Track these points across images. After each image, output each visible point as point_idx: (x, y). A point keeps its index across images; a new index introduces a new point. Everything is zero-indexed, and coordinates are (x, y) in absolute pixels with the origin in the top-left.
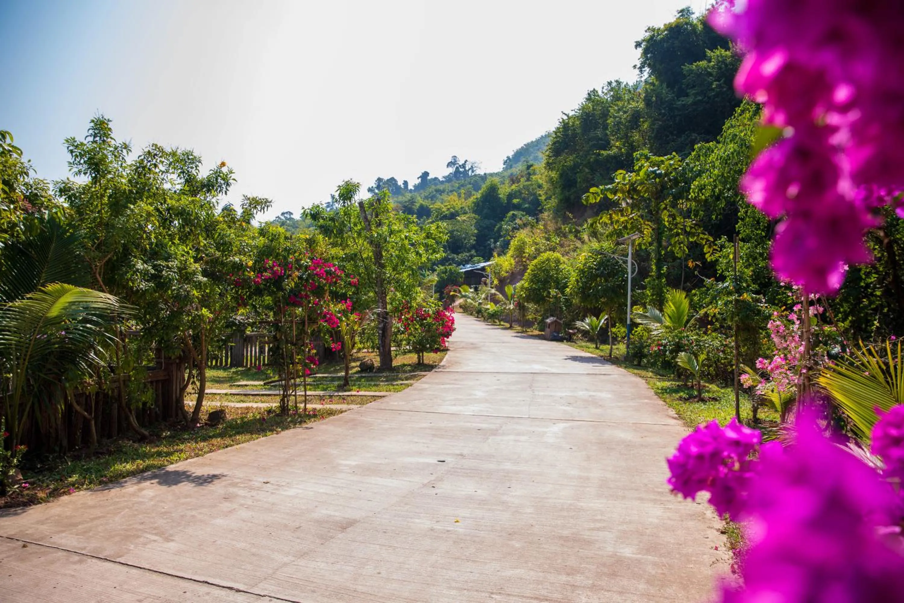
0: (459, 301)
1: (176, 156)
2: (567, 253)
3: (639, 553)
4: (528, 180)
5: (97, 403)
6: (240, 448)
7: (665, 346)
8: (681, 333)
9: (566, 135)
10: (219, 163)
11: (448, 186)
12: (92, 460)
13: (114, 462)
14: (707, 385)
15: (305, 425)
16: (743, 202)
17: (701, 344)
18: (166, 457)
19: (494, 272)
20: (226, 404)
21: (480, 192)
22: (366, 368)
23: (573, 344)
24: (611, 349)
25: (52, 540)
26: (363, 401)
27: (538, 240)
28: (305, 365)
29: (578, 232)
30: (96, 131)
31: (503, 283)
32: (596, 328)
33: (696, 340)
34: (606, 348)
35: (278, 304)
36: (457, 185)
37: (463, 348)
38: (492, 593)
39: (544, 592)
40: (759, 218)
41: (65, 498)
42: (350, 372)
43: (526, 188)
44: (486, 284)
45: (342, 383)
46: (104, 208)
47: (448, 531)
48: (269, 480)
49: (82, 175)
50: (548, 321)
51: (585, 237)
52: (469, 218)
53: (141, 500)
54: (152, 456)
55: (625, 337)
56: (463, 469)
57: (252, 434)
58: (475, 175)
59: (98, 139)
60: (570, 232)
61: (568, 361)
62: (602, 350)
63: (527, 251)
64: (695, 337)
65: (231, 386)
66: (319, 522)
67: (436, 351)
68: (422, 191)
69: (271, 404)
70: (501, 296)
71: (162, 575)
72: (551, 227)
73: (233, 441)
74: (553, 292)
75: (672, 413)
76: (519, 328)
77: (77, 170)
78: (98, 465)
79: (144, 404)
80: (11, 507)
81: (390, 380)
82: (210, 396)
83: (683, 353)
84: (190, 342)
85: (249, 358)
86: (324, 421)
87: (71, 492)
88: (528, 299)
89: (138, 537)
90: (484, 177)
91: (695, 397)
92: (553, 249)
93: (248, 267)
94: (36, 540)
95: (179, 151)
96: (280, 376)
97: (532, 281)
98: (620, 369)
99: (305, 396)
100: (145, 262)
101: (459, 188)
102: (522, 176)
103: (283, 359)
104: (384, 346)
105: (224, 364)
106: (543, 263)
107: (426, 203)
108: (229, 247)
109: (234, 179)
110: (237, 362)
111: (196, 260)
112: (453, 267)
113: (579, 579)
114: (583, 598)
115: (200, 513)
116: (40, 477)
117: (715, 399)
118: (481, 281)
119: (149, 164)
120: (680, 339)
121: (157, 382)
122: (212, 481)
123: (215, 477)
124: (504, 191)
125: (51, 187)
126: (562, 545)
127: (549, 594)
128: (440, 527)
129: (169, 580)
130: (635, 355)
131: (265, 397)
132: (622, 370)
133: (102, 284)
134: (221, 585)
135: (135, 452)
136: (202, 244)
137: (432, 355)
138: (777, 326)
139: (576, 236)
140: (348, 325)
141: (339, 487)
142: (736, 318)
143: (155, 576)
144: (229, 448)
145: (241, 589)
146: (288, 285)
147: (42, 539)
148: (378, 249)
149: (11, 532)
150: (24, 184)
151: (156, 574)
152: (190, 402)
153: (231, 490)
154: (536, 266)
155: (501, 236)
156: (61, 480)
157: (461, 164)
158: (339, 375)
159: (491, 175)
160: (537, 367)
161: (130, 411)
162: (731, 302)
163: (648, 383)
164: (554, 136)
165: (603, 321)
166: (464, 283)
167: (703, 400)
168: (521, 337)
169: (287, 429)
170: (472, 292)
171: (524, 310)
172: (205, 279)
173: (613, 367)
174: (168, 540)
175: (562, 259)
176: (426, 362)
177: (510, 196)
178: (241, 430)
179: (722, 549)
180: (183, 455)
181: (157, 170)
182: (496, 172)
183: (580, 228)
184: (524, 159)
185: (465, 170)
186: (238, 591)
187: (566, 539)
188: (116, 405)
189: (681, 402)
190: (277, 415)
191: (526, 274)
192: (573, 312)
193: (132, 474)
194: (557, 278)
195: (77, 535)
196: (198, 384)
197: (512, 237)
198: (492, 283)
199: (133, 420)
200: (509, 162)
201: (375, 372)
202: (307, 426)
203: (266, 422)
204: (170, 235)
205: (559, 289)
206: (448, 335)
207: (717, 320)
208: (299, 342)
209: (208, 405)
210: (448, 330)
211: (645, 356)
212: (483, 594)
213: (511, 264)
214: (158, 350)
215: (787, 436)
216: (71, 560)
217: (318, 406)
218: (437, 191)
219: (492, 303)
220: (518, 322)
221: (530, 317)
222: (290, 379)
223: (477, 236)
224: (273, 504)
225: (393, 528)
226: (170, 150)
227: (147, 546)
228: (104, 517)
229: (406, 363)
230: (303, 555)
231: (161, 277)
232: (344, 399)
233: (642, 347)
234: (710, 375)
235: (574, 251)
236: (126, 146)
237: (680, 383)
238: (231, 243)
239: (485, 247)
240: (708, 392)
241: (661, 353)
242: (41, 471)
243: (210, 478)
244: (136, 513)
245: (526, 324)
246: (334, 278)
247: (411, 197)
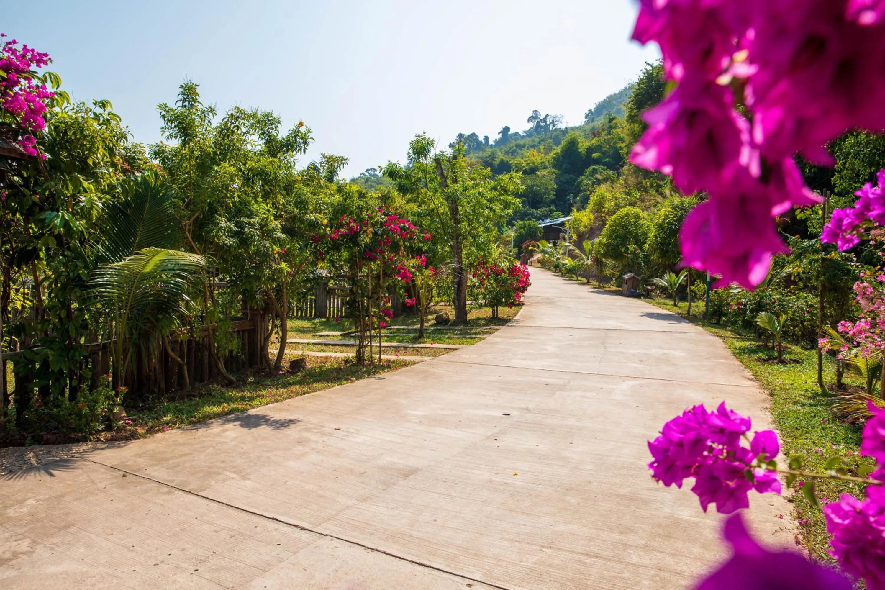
0: (538, 256)
1: (257, 117)
2: (647, 208)
3: (698, 516)
4: (609, 133)
5: (189, 350)
6: (316, 396)
7: (745, 305)
8: (763, 291)
9: (649, 86)
10: (297, 123)
11: (528, 141)
12: (184, 402)
13: (204, 405)
14: (789, 346)
15: (378, 376)
16: (841, 153)
17: (785, 303)
18: (249, 401)
19: (573, 228)
20: (307, 353)
21: (560, 146)
22: (442, 321)
23: (651, 300)
24: (690, 306)
25: (146, 472)
26: (436, 353)
27: (618, 195)
28: (380, 318)
29: (660, 186)
30: (185, 97)
31: (581, 237)
32: (675, 284)
33: (779, 300)
34: (685, 305)
35: (354, 259)
36: (538, 140)
37: (538, 303)
38: (543, 547)
39: (595, 550)
40: (859, 170)
41: (159, 435)
42: (425, 324)
43: (607, 142)
44: (564, 239)
45: (417, 335)
46: (192, 170)
47: (506, 483)
48: (340, 427)
49: (174, 139)
50: (626, 277)
51: (667, 192)
52: (548, 172)
53: (225, 440)
54: (237, 400)
55: (704, 294)
56: (527, 423)
57: (328, 382)
58: (556, 129)
59: (186, 103)
60: (652, 186)
61: (643, 318)
62: (680, 307)
63: (606, 206)
64: (778, 297)
65: (314, 335)
66: (383, 469)
67: (511, 305)
68: (502, 147)
69: (349, 354)
70: (578, 251)
71: (237, 510)
72: (632, 181)
73: (310, 388)
74: (632, 247)
75: (749, 374)
76: (597, 283)
77: (168, 134)
78: (190, 406)
79: (231, 352)
80: (116, 440)
81: (464, 334)
82: (294, 345)
83: (763, 313)
84: (273, 295)
85: (332, 309)
86: (397, 372)
87: (165, 429)
88: (606, 255)
89: (219, 474)
90: (565, 132)
91: (775, 358)
92: (633, 204)
93: (323, 225)
94: (133, 471)
95: (259, 114)
96: (356, 328)
97: (610, 237)
98: (698, 327)
99: (380, 346)
100: (229, 220)
101: (539, 143)
102: (603, 130)
103: (359, 311)
104: (459, 300)
105: (308, 315)
106: (622, 218)
107: (506, 158)
108: (305, 206)
109: (312, 138)
110: (321, 313)
111: (276, 218)
112: (532, 222)
113: (631, 539)
114: (634, 558)
115: (276, 455)
116: (141, 415)
117: (796, 361)
118: (559, 236)
119: (232, 126)
120: (762, 298)
121: (243, 331)
122: (288, 426)
123: (291, 421)
124: (584, 145)
125: (147, 150)
126: (619, 503)
127: (600, 551)
128: (498, 480)
129: (244, 514)
130: (714, 313)
131: (344, 348)
132: (699, 328)
133: (191, 240)
134: (288, 522)
135: (223, 396)
136: (281, 203)
137: (507, 309)
138: (865, 288)
139: (657, 191)
140: (423, 280)
141: (405, 436)
142: (822, 278)
143: (231, 511)
144: (306, 395)
145: (306, 527)
146: (363, 241)
147: (139, 470)
148: (454, 206)
149: (114, 463)
150: (124, 148)
151: (232, 508)
152: (273, 351)
153: (306, 435)
154: (615, 221)
155: (581, 191)
156: (157, 419)
157: (542, 118)
158: (415, 327)
159: (573, 129)
160: (611, 324)
161: (219, 358)
162: (817, 261)
163: (725, 343)
164: (637, 87)
165: (682, 277)
166: (543, 238)
167: (783, 362)
168: (598, 293)
169: (361, 378)
170: (551, 247)
171: (601, 266)
172: (284, 236)
173: (690, 325)
174: (244, 478)
175: (642, 215)
176: (500, 316)
177: (590, 150)
178: (319, 379)
179: (788, 518)
180: (264, 401)
181: (239, 132)
182: (577, 126)
183: (661, 183)
184: (606, 112)
185: (546, 124)
186: (303, 529)
187: (623, 497)
188: (206, 353)
189: (759, 363)
190: (354, 365)
191: (605, 229)
192: (652, 268)
193: (218, 416)
194: (637, 234)
195: (167, 469)
196: (281, 333)
197: (591, 192)
198: (570, 238)
199: (221, 365)
200: (591, 116)
201: (451, 325)
202: (380, 376)
203: (343, 372)
204: (253, 193)
205: (638, 245)
206: (524, 290)
207: (801, 279)
208: (375, 295)
209: (290, 354)
210: (524, 286)
211: (725, 315)
212: (534, 547)
213: (590, 220)
214: (244, 302)
215: (861, 406)
216: (161, 491)
217: (393, 357)
218: (518, 146)
219: (570, 259)
220: (596, 277)
221: (608, 273)
222: (366, 331)
223: (557, 191)
224: (343, 449)
225: (454, 478)
226: (251, 112)
227: (226, 483)
228: (190, 454)
229: (480, 317)
230: (365, 499)
231: (244, 233)
232: (417, 351)
233: (720, 305)
234: (796, 335)
235: (655, 206)
236: (211, 110)
237: (760, 343)
238: (307, 202)
239: (565, 202)
240: (790, 353)
241: (741, 312)
242: (143, 410)
243: (287, 423)
244: (218, 452)
245: (604, 280)
246: (407, 233)
247: (492, 152)
